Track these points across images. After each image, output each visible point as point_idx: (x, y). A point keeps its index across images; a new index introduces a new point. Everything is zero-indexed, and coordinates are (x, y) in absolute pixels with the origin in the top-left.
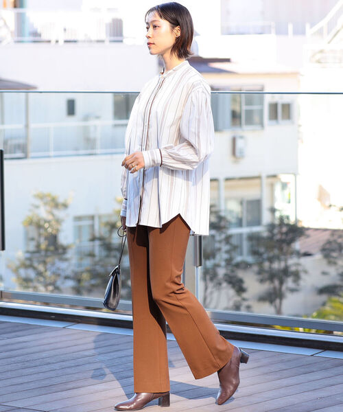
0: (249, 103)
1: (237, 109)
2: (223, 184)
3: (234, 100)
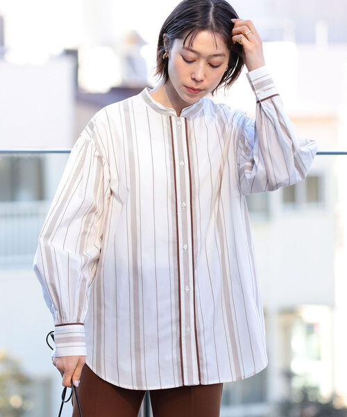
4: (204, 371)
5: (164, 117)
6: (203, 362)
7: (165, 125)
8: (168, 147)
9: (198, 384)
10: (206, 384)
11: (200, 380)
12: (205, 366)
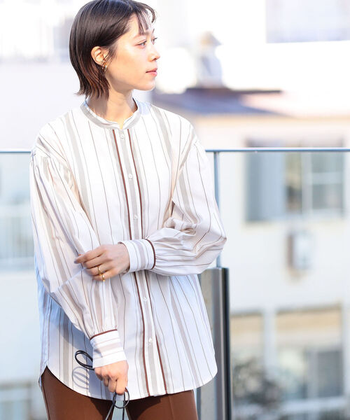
0: (318, 168)
1: (295, 179)
2: (272, 321)
3: (290, 165)
4: (169, 380)
5: (107, 131)
6: (167, 371)
7: (109, 138)
8: (115, 162)
9: (165, 393)
10: (172, 393)
11: (166, 389)
12: (169, 375)
